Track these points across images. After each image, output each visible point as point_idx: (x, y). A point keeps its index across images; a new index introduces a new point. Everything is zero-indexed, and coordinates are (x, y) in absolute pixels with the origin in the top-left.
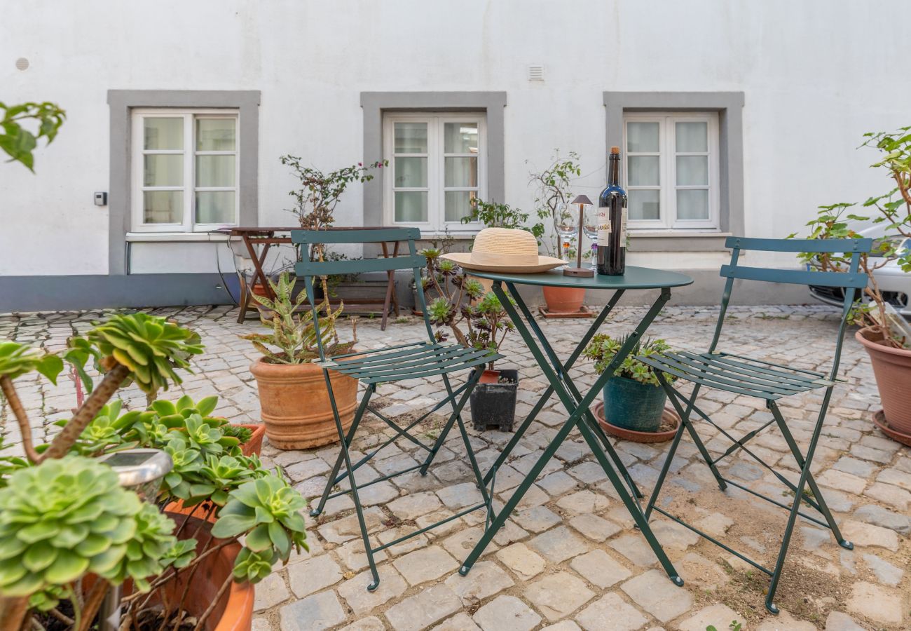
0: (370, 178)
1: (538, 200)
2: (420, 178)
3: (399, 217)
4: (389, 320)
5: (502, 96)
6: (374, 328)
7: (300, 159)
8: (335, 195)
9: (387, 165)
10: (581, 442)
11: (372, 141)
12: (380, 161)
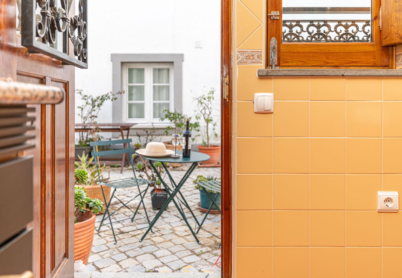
0: (115, 99)
1: (195, 111)
2: (141, 96)
3: (130, 116)
4: (124, 168)
5: (181, 56)
6: (117, 172)
7: (82, 90)
8: (98, 106)
9: (124, 93)
10: (189, 214)
11: (117, 80)
12: (121, 91)
